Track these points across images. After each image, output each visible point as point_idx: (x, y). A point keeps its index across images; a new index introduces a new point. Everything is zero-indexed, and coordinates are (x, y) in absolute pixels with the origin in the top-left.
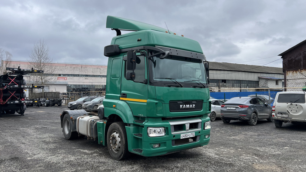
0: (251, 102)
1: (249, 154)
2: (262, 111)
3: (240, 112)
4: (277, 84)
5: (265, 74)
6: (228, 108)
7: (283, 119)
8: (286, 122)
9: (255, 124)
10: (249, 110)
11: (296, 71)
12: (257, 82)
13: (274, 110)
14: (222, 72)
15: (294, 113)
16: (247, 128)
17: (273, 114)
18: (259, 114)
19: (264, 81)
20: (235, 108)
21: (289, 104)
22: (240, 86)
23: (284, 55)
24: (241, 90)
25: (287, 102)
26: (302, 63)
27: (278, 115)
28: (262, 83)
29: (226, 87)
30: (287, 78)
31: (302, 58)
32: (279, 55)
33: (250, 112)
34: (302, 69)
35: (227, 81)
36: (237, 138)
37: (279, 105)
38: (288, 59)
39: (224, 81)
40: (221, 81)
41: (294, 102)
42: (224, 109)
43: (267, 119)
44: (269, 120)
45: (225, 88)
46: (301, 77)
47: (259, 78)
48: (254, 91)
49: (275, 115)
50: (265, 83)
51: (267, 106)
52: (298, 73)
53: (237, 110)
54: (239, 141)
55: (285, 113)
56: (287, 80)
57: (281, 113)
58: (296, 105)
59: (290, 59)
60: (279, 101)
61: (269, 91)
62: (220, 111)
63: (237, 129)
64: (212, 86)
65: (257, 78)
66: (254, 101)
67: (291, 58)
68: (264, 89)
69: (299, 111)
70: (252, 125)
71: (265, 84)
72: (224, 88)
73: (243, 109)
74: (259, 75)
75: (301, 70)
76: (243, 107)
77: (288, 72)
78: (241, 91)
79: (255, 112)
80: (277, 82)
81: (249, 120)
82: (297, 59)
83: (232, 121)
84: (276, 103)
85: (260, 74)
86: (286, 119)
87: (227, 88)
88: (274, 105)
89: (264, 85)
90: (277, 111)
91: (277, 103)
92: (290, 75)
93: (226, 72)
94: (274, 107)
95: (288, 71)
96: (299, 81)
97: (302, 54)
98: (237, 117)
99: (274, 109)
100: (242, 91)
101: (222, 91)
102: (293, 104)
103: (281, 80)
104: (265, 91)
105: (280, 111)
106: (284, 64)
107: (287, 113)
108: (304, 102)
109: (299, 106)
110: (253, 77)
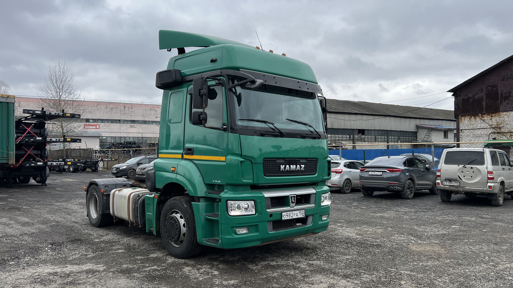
0: (405, 164)
1: (403, 234)
2: (421, 177)
3: (388, 179)
4: (446, 136)
5: (427, 121)
6: (370, 173)
7: (451, 188)
8: (457, 193)
9: (411, 197)
10: (402, 176)
11: (475, 117)
12: (414, 135)
13: (439, 176)
14: (359, 117)
15: (468, 179)
16: (399, 202)
17: (438, 181)
18: (417, 182)
19: (425, 131)
20: (381, 173)
21: (461, 166)
22: (388, 140)
23: (456, 91)
24: (388, 146)
25: (458, 163)
26: (484, 103)
27: (445, 183)
28: (422, 135)
29: (365, 141)
30: (462, 127)
31: (484, 97)
32: (449, 91)
33: (403, 179)
34: (485, 114)
35: (365, 132)
36: (385, 215)
37: (446, 169)
38: (462, 97)
39: (362, 132)
40: (357, 132)
41: (469, 164)
42: (365, 175)
43: (429, 189)
44: (432, 191)
45: (363, 142)
46: (484, 125)
47: (418, 127)
48: (409, 148)
49: (440, 183)
50: (427, 134)
51: (429, 170)
52: (478, 119)
53: (385, 176)
54: (388, 219)
55: (455, 180)
56: (461, 130)
57: (450, 180)
58: (472, 168)
59: (466, 98)
60: (446, 162)
61: (433, 147)
62: (359, 177)
63: (385, 204)
64: (342, 140)
65: (415, 126)
66: (409, 163)
67: (468, 96)
68: (424, 145)
69: (476, 177)
70: (407, 199)
71: (426, 137)
72: (361, 142)
73: (394, 175)
74: (418, 122)
75: (482, 114)
76: (393, 171)
77: (463, 118)
78: (388, 148)
79: (411, 179)
80: (446, 133)
81: (403, 191)
82: (476, 97)
83: (376, 193)
84: (442, 166)
85: (418, 120)
86: (457, 189)
87: (366, 144)
88: (439, 168)
89: (425, 139)
90: (443, 177)
91: (443, 164)
92: (465, 123)
93: (365, 117)
94: (439, 171)
95: (462, 116)
96: (479, 132)
97: (485, 90)
98: (384, 186)
99: (439, 174)
100: (390, 148)
101: (358, 148)
102: (466, 166)
103: (451, 130)
104: (427, 148)
105: (448, 177)
106: (456, 104)
107: (459, 179)
108: (482, 163)
109: (474, 170)
110: (408, 125)
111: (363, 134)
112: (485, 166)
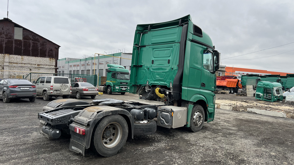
3: (33, 91)
7: (58, 94)
15: (64, 90)
20: (28, 88)
21: (61, 84)
25: (60, 83)
27: (54, 92)
37: (55, 85)
41: (64, 83)
55: (59, 90)
57: (56, 91)
60: (55, 82)
69: (66, 88)
84: (53, 84)
90: (54, 90)
94: (52, 86)
99: (52, 88)
105: (56, 89)
107: (60, 90)
108: (68, 83)
109: (66, 86)
112: (69, 84)
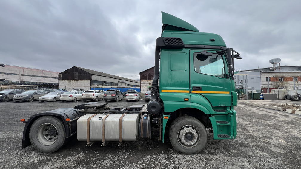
4: (125, 85)
5: (121, 80)
11: (145, 80)
12: (118, 84)
14: (104, 77)
23: (141, 73)
26: (147, 77)
28: (120, 84)
29: (106, 85)
31: (147, 75)
32: (139, 73)
34: (147, 80)
39: (105, 82)
47: (119, 82)
48: (116, 88)
56: (142, 83)
59: (143, 75)
74: (119, 80)
87: (109, 86)
95: (142, 80)
96: (146, 84)
101: (104, 88)
103: (127, 83)
106: (140, 77)
110: (116, 81)
111: (105, 83)
